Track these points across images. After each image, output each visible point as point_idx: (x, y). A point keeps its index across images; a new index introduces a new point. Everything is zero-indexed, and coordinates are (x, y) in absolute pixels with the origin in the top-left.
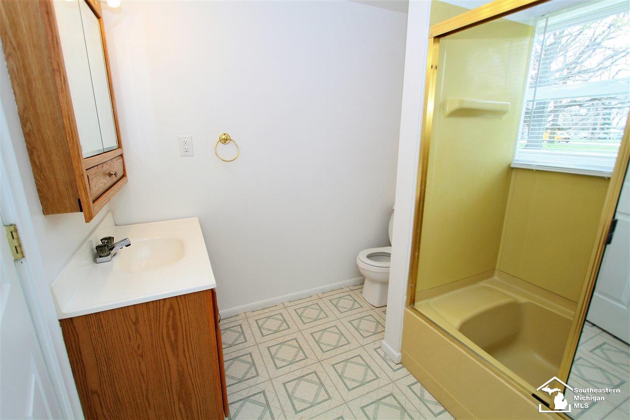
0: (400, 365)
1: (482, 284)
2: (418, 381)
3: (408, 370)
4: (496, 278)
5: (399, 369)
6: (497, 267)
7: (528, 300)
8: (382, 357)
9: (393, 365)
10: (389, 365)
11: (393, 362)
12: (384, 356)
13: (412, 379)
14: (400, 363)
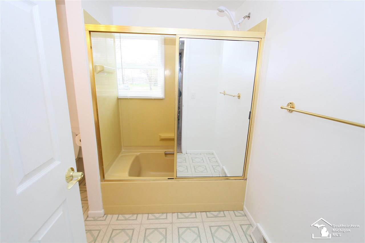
0: (106, 216)
1: (120, 155)
2: (119, 214)
3: (111, 214)
4: (123, 150)
5: (106, 218)
6: (122, 145)
7: (139, 153)
8: (93, 220)
9: (102, 219)
10: (100, 220)
11: (101, 217)
12: (94, 219)
13: (116, 216)
14: (105, 215)
